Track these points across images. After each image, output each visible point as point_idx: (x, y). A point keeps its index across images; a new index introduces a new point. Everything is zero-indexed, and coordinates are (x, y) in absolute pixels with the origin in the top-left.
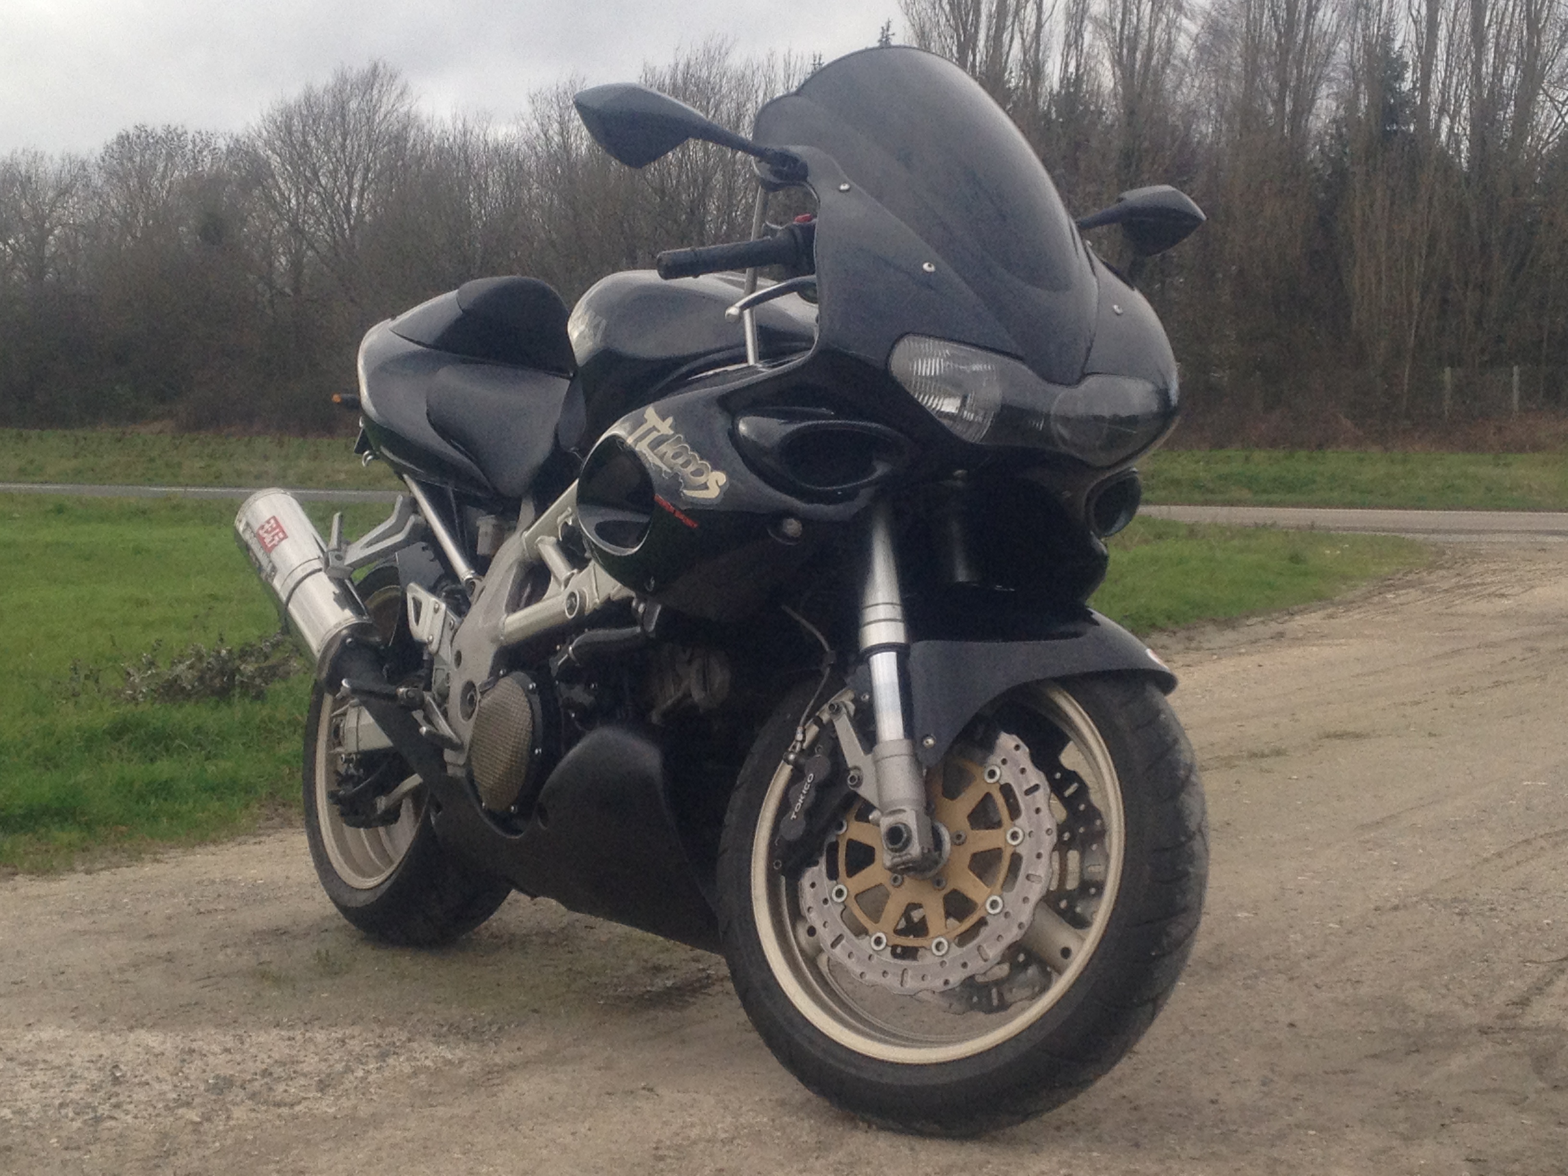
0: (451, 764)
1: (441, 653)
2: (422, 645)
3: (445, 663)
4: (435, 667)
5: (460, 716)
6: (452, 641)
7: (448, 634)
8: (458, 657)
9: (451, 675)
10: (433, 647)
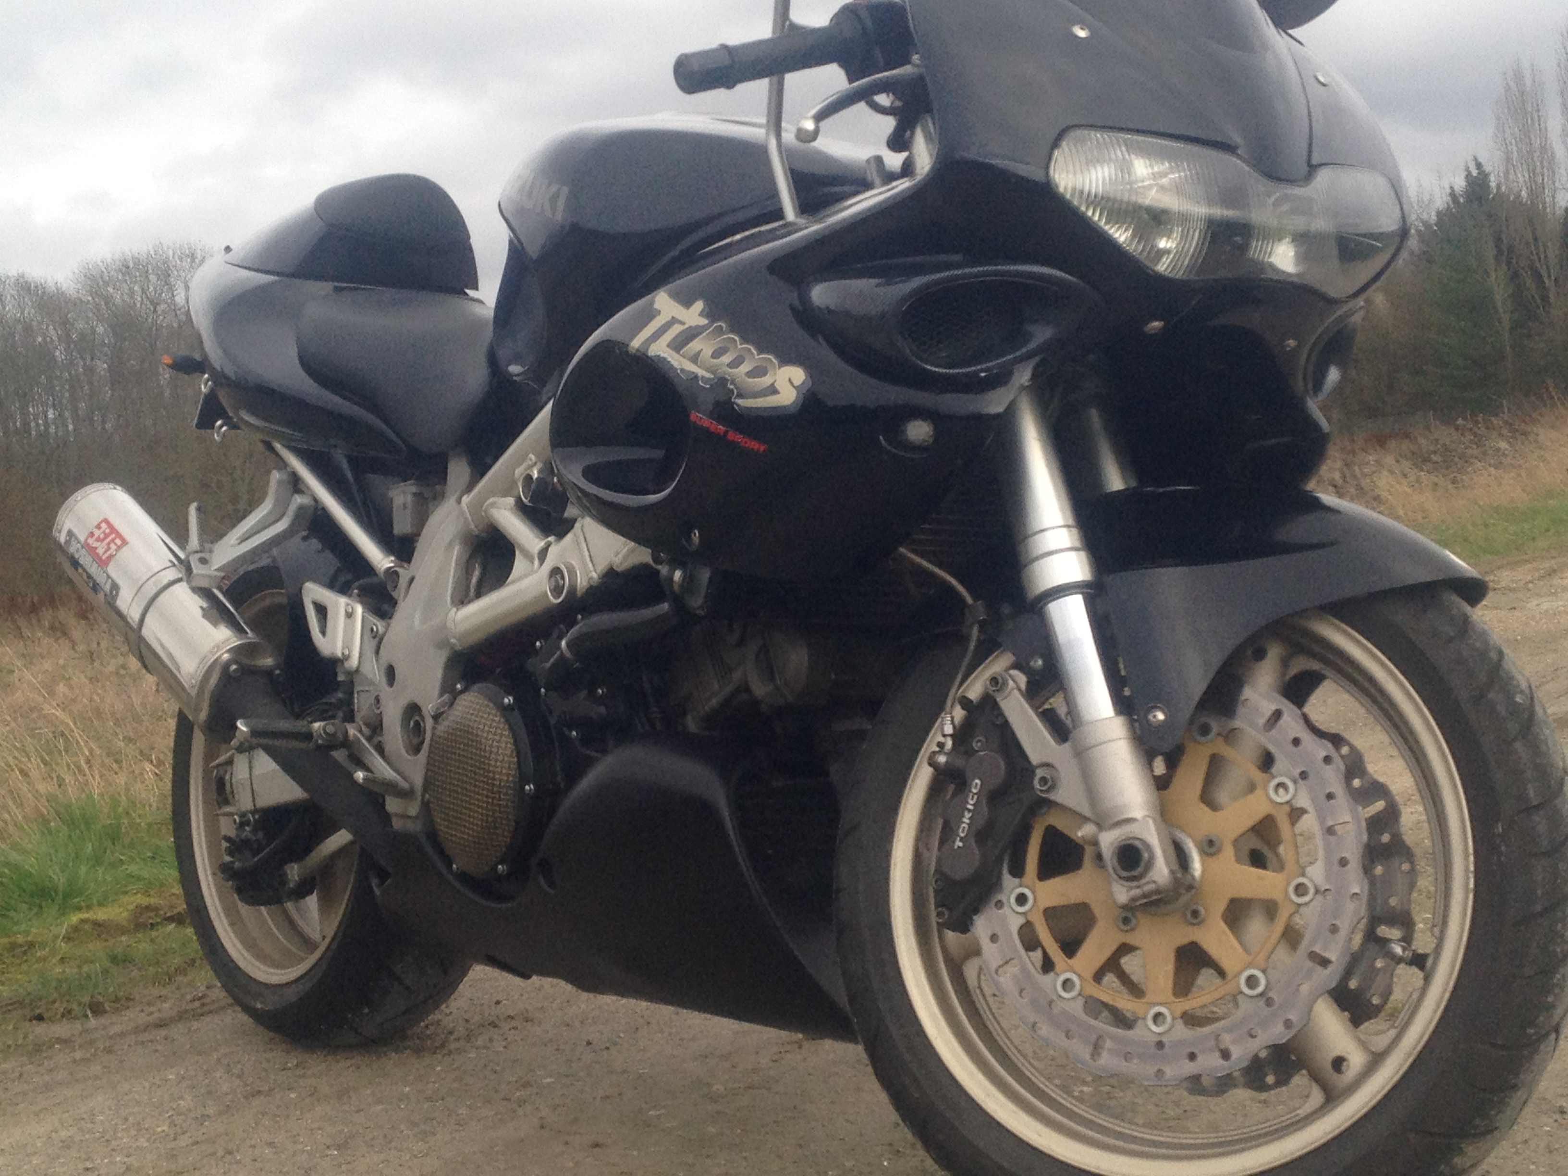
0: (396, 815)
1: (362, 669)
2: (334, 663)
3: (372, 683)
4: (357, 688)
5: (403, 751)
6: (377, 652)
7: (371, 644)
8: (391, 673)
9: (382, 698)
10: (354, 662)
